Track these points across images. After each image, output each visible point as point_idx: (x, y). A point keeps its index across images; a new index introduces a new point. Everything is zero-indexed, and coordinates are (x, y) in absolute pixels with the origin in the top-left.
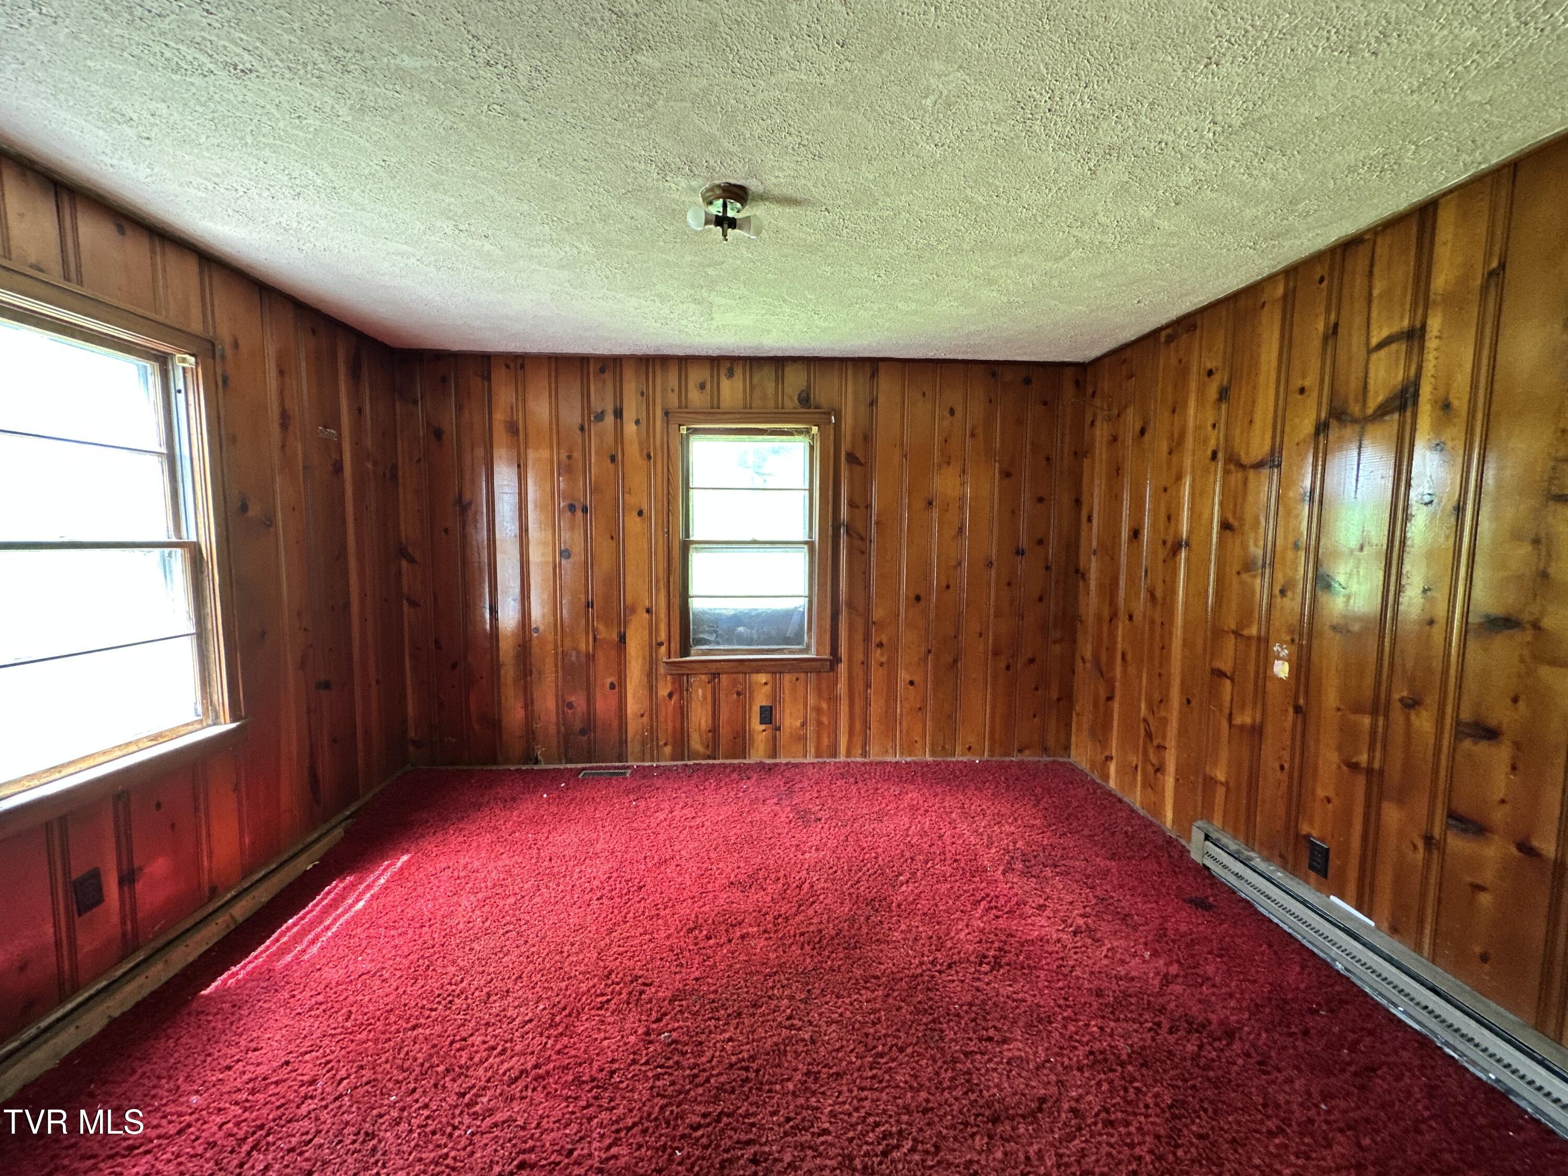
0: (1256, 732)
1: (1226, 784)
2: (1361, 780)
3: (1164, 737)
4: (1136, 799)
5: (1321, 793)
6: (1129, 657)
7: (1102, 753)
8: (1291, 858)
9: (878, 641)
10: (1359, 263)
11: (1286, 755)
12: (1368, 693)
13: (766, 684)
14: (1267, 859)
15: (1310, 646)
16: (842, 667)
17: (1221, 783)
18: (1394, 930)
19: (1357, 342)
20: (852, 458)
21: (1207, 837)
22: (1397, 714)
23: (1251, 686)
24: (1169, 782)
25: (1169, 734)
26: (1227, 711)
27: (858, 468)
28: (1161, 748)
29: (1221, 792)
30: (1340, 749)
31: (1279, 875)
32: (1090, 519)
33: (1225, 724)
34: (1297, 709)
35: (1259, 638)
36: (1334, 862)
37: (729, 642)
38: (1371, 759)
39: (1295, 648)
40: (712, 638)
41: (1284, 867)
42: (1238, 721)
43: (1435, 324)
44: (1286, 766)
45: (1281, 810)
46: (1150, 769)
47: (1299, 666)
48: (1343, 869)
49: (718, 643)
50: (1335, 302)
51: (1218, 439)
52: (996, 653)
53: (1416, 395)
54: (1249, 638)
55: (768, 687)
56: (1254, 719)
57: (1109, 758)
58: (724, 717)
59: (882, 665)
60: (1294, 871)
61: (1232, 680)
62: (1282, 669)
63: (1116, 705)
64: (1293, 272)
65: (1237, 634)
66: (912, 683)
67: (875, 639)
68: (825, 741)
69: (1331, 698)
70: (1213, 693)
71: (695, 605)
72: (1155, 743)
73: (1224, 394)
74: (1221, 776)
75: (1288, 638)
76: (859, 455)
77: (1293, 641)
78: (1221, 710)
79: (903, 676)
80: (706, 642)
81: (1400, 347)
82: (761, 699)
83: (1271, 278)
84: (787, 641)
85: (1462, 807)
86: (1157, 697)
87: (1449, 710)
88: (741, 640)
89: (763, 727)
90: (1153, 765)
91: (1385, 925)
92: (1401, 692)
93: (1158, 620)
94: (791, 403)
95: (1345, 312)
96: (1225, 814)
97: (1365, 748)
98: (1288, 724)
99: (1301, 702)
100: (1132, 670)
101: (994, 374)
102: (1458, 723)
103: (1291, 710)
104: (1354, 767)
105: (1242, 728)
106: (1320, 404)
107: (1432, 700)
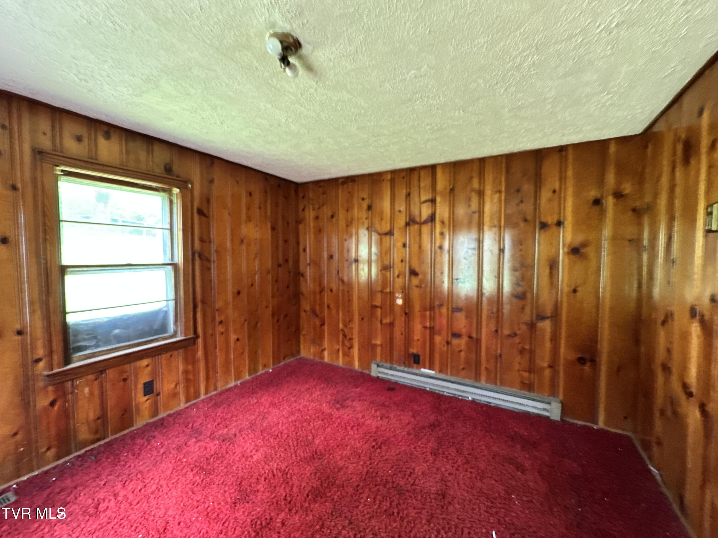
0: (391, 324)
1: (381, 345)
2: (428, 331)
3: (352, 334)
4: (341, 362)
5: (416, 338)
6: (331, 306)
7: (320, 348)
8: (407, 363)
9: (220, 319)
10: (415, 176)
11: (403, 329)
12: (428, 304)
13: (148, 366)
14: (399, 365)
15: (409, 293)
16: (200, 341)
17: (379, 345)
18: (441, 371)
19: (417, 199)
20: (200, 212)
21: (378, 366)
22: (437, 310)
23: (388, 309)
24: (355, 351)
25: (354, 333)
26: (379, 319)
27: (204, 218)
28: (351, 339)
29: (379, 349)
30: (421, 323)
31: (406, 369)
32: (305, 250)
33: (379, 325)
34: (406, 314)
35: (390, 292)
36: (421, 358)
37: (108, 342)
38: (430, 324)
39: (403, 294)
40: (93, 343)
41: (405, 366)
42: (384, 321)
43: (438, 199)
44: (404, 333)
45: (403, 348)
46: (346, 349)
47: (406, 299)
48: (424, 360)
49: (97, 346)
50: (409, 185)
51: (368, 223)
52: (273, 315)
53: (435, 218)
54: (387, 293)
55: (149, 368)
56: (390, 320)
57: (324, 350)
58: (111, 403)
59: (222, 333)
60: (409, 366)
61: (381, 308)
62: (400, 302)
63: (326, 327)
64: (394, 172)
65: (382, 292)
66: (238, 340)
67: (218, 319)
68: (192, 391)
69: (417, 308)
70: (372, 314)
71: (70, 319)
72: (348, 338)
73: (370, 208)
74: (378, 342)
75: (401, 291)
76: (205, 211)
77: (403, 292)
78: (377, 320)
79: (233, 337)
80: (85, 348)
81: (429, 204)
82: (144, 378)
83: (386, 172)
84: (157, 332)
85: (455, 331)
86: (348, 320)
87: (450, 305)
88: (119, 339)
89: (147, 397)
90: (347, 347)
91: (438, 371)
92: (437, 303)
93: (346, 290)
94: (159, 170)
95: (412, 189)
96: (381, 356)
97: (428, 321)
98: (403, 320)
99: (407, 311)
100: (334, 312)
101: (267, 180)
102: (452, 308)
103: (404, 314)
104: (425, 327)
105: (386, 324)
106: (406, 216)
107: (445, 304)
